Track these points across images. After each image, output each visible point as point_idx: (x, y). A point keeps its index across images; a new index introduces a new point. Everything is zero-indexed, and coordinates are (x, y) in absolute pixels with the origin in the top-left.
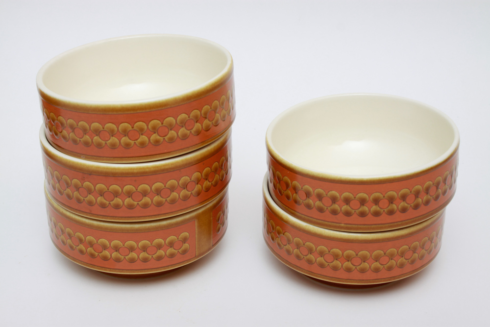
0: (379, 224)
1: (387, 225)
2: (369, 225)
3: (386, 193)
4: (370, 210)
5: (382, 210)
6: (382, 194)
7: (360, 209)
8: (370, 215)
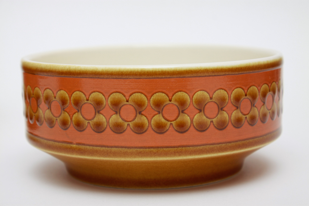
0: (122, 147)
1: (135, 150)
2: (108, 147)
3: (130, 95)
4: (108, 122)
5: (126, 124)
6: (125, 96)
7: (95, 120)
8: (108, 130)
